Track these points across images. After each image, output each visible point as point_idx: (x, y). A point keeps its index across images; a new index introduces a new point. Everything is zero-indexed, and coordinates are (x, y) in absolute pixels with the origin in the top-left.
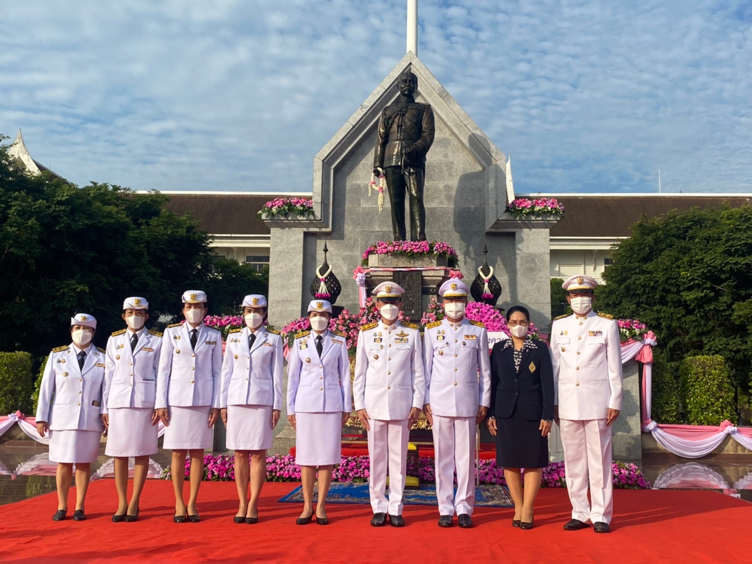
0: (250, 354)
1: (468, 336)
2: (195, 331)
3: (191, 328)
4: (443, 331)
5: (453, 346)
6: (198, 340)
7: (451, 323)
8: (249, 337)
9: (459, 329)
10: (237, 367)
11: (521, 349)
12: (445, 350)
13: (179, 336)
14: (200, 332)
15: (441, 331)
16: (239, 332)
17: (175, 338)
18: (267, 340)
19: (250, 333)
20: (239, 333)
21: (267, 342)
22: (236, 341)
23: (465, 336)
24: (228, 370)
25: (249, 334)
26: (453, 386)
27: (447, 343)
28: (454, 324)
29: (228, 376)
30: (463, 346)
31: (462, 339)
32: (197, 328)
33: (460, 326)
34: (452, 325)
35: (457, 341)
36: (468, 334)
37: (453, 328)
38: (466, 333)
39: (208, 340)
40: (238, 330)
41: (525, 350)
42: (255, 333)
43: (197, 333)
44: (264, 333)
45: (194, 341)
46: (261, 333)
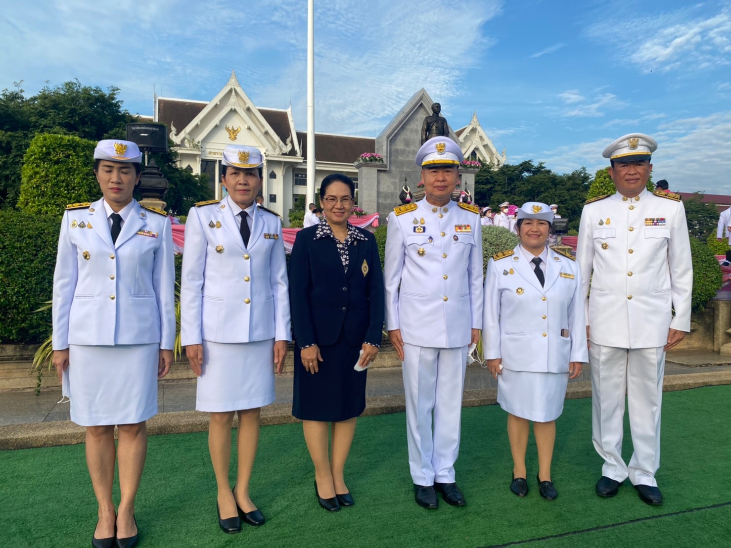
0: (116, 250)
1: (460, 227)
2: (244, 215)
3: (238, 210)
4: (422, 219)
5: (438, 241)
6: (252, 230)
7: (434, 207)
8: (108, 219)
9: (446, 216)
10: (88, 275)
11: (347, 241)
12: (428, 249)
13: (218, 222)
14: (254, 218)
15: (419, 220)
16: (88, 207)
17: (212, 225)
18: (145, 226)
19: (110, 212)
20: (87, 211)
21: (146, 229)
22: (82, 225)
23: (456, 226)
24: (66, 280)
25: (109, 214)
26: (442, 301)
27: (431, 238)
28: (438, 208)
29: (68, 289)
30: (454, 242)
31: (451, 232)
32: (247, 210)
33: (446, 211)
34: (434, 211)
35: (444, 235)
36: (460, 224)
37: (438, 214)
38: (455, 222)
39: (266, 231)
40: (84, 204)
41: (352, 243)
42: (121, 213)
43: (248, 218)
44: (138, 212)
45: (245, 233)
46: (133, 212)
